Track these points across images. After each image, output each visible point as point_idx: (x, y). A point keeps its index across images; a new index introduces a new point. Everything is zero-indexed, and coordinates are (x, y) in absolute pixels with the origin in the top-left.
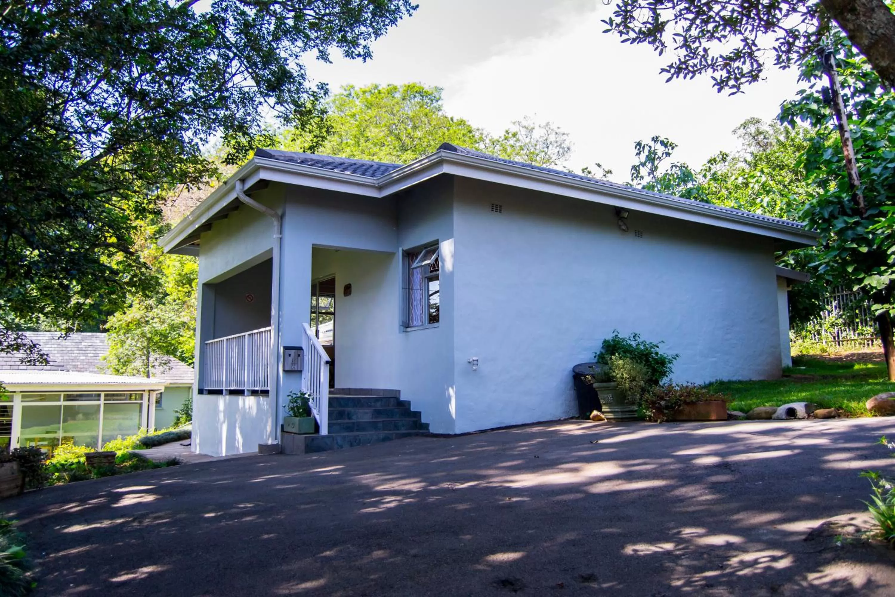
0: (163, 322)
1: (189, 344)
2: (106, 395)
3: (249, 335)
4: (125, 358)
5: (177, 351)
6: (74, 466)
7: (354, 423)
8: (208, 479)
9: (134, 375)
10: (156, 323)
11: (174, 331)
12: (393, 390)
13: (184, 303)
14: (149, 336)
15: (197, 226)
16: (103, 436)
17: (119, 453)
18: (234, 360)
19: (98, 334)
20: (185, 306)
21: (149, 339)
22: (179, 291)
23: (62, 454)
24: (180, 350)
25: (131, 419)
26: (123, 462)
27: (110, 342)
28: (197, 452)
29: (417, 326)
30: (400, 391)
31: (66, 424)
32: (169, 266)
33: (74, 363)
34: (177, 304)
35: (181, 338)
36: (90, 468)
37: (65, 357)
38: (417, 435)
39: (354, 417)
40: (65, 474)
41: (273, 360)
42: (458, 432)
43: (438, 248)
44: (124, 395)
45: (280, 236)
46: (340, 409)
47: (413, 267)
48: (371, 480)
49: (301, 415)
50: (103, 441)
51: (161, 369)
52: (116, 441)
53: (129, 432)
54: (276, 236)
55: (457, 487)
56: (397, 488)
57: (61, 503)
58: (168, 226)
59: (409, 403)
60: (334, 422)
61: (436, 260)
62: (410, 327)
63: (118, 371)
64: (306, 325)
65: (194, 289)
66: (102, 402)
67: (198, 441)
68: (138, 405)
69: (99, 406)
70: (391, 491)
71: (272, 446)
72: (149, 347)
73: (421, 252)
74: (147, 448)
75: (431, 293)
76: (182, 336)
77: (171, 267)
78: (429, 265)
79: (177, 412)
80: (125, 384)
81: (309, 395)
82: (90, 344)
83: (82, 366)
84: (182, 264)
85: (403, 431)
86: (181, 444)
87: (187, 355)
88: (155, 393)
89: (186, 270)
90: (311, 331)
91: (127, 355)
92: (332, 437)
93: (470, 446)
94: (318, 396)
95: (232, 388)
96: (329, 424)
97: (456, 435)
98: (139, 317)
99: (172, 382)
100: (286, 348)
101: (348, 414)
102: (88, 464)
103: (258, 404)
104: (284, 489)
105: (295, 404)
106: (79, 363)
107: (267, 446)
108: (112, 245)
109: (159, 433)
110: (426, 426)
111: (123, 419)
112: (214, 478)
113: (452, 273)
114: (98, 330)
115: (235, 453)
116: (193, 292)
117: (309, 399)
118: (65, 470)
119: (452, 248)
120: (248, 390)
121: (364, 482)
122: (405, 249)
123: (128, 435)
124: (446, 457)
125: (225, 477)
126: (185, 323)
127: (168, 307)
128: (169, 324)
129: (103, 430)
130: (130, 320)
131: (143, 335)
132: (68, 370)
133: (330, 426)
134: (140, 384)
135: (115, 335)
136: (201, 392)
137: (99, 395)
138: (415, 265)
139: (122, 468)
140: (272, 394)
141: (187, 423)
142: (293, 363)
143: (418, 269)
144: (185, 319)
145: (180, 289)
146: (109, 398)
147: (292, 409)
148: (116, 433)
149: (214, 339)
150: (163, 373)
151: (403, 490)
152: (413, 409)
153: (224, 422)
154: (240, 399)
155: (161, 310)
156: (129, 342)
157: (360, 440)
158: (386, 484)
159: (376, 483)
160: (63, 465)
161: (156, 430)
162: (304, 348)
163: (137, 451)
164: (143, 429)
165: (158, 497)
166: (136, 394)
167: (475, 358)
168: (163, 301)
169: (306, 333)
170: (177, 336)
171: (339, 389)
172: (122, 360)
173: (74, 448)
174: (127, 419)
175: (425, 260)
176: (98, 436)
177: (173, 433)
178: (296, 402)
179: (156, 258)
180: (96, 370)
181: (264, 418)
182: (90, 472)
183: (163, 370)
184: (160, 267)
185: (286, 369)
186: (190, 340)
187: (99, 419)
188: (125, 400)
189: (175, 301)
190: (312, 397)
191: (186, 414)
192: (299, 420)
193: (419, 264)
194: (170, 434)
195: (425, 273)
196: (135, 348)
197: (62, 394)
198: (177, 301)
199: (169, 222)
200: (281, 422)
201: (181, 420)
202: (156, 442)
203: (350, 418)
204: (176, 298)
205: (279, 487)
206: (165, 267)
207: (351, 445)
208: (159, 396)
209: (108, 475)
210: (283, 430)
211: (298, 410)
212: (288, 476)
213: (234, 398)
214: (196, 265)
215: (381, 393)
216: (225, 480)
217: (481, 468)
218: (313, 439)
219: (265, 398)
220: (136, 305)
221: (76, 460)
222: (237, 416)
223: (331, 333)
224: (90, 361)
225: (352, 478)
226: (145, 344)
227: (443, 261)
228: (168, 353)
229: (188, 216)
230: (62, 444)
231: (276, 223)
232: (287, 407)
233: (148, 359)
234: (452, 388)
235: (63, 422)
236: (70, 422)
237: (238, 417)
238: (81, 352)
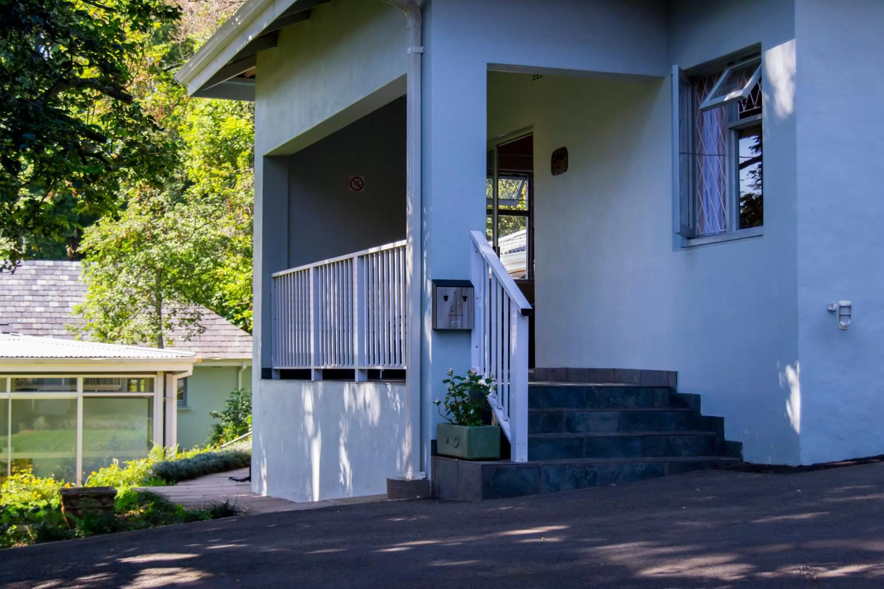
0: (183, 239)
1: (234, 281)
2: (87, 382)
3: (361, 257)
4: (117, 310)
5: (211, 297)
6: (42, 513)
7: (581, 440)
8: (296, 543)
9: (134, 343)
10: (171, 239)
11: (207, 255)
12: (661, 372)
13: (224, 198)
14: (159, 265)
15: (250, 38)
16: (84, 459)
17: (121, 492)
18: (331, 311)
19: (66, 263)
20: (226, 206)
21: (161, 273)
22: (212, 175)
23: (14, 491)
24: (219, 294)
25: (133, 429)
26: (128, 508)
27: (87, 278)
28: (264, 494)
29: (713, 235)
30: (675, 374)
31: (16, 436)
32: (191, 126)
33: (25, 320)
34: (212, 202)
35: (219, 270)
36: (72, 517)
37: (9, 309)
38: (715, 466)
39: (579, 428)
40: (26, 527)
41: (413, 309)
42: (806, 461)
43: (759, 63)
44: (118, 381)
45: (420, 50)
46: (551, 410)
47: (703, 106)
48: (631, 556)
49: (472, 420)
50: (84, 469)
51: (183, 331)
52: (108, 471)
53: (130, 453)
54: (412, 49)
55: (820, 575)
56: (688, 573)
57: (30, 579)
58: (188, 45)
59: (697, 399)
60: (541, 436)
61: (756, 91)
62: (698, 237)
63: (105, 334)
64: (478, 236)
65: (242, 170)
66: (79, 395)
67: (264, 471)
68: (146, 401)
69: (74, 402)
70: (677, 579)
71: (414, 483)
72: (159, 288)
73: (720, 75)
74: (168, 484)
75: (742, 161)
76: (220, 265)
77: (195, 129)
78: (739, 100)
79: (216, 416)
80: (120, 360)
81: (488, 381)
82: (52, 283)
83: (39, 326)
84: (217, 121)
85: (685, 458)
86: (231, 478)
87: (232, 303)
88: (176, 377)
89: (223, 133)
90: (486, 249)
91: (120, 303)
92: (538, 467)
93: (837, 490)
94: (506, 384)
95: (329, 367)
96: (530, 439)
97: (802, 469)
98: (140, 229)
99: (204, 356)
100: (437, 283)
101: (569, 421)
102: (66, 510)
103: (384, 399)
104: (450, 568)
105: (459, 399)
106: (33, 320)
107: (404, 483)
108: (90, 83)
109: (190, 455)
110: (736, 447)
111: (119, 428)
112: (308, 542)
113: (792, 118)
114: (63, 257)
115: (341, 496)
116: (239, 177)
117: (486, 388)
118: (27, 521)
119: (792, 62)
120: (361, 371)
121: (616, 558)
122: (685, 67)
123: (130, 459)
124: (788, 513)
125: (329, 541)
126: (225, 238)
127: (193, 209)
128: (196, 244)
129: (84, 449)
130: (124, 235)
131: (149, 264)
132: (16, 332)
133: (532, 443)
134: (148, 361)
135: (96, 265)
136: (267, 374)
137: (73, 382)
138: (707, 102)
139: (126, 519)
140: (412, 378)
141: (237, 438)
142: (454, 313)
143: (715, 111)
144: (227, 231)
145: (214, 170)
146: (91, 387)
147: (454, 408)
148: (107, 454)
149: (289, 267)
150: (188, 338)
151: (701, 578)
152: (705, 411)
153: (315, 435)
154: (347, 388)
155: (182, 213)
156: (123, 277)
157: (595, 474)
158: (663, 564)
159: (642, 562)
160: (21, 511)
161: (180, 451)
162: (473, 283)
163: (151, 489)
164: (157, 447)
165: (205, 575)
166: (139, 380)
167: (843, 303)
168: (185, 196)
169: (477, 251)
170: (211, 265)
171: (546, 370)
172: (111, 314)
173: (34, 481)
174: (126, 428)
175: (729, 91)
176: (75, 459)
177: (215, 456)
178: (461, 393)
179: (168, 110)
180: (64, 332)
181: (397, 427)
182: (72, 525)
183: (186, 333)
184: (176, 127)
185: (439, 327)
186: (235, 273)
187: (76, 427)
188: (120, 390)
189: (206, 195)
190: (493, 384)
191: (234, 420)
192: (469, 431)
193: (718, 100)
194: (209, 457)
195: (730, 120)
196: (134, 290)
197: (9, 378)
198: (211, 197)
199: (190, 36)
200: (430, 436)
201: (226, 431)
202: (183, 473)
203: (571, 430)
204: (207, 190)
205: (438, 564)
206: (184, 127)
207: (578, 485)
208: (182, 384)
209: (105, 532)
210: (435, 452)
211: (466, 410)
212: (454, 542)
213: (333, 385)
214: (243, 122)
215: (636, 379)
216: (332, 546)
217: (869, 537)
218: (499, 471)
219: (397, 388)
220: (133, 206)
221: (43, 503)
222: (341, 424)
223: (523, 256)
224: (54, 315)
225: (588, 550)
226: (153, 282)
227: (772, 91)
228: (196, 299)
229: (233, 18)
230: (13, 474)
231: (411, 23)
232: (442, 405)
233: (159, 313)
234: (794, 368)
235: (13, 432)
236: (24, 433)
237: (344, 427)
238: (36, 298)
